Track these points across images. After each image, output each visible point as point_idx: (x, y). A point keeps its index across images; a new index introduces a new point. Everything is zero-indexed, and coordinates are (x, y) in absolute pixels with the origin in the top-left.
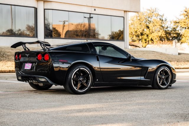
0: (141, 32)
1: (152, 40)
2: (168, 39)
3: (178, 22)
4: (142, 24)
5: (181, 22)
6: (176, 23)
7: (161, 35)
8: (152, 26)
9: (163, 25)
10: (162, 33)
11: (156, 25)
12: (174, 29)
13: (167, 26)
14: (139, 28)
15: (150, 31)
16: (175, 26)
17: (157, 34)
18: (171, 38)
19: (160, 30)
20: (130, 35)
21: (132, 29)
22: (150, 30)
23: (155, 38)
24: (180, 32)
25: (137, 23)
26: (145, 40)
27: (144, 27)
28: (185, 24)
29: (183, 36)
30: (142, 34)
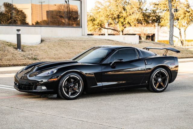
0: (117, 14)
1: (129, 23)
2: (148, 23)
3: (157, 4)
4: (118, 6)
5: (160, 4)
6: (156, 5)
7: (139, 18)
8: (129, 8)
9: (142, 8)
10: (139, 16)
11: (133, 8)
12: (154, 12)
13: (146, 9)
14: (115, 10)
15: (127, 14)
16: (155, 9)
17: (134, 17)
18: (150, 22)
19: (138, 13)
20: (106, 18)
21: (108, 11)
22: (127, 12)
23: (132, 22)
24: (160, 14)
25: (114, 4)
26: (122, 23)
27: (120, 9)
28: (164, 6)
29: (163, 20)
30: (118, 17)
